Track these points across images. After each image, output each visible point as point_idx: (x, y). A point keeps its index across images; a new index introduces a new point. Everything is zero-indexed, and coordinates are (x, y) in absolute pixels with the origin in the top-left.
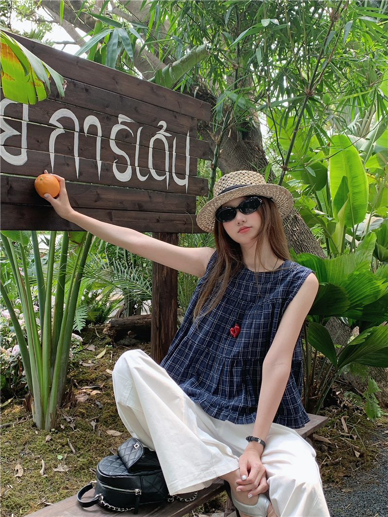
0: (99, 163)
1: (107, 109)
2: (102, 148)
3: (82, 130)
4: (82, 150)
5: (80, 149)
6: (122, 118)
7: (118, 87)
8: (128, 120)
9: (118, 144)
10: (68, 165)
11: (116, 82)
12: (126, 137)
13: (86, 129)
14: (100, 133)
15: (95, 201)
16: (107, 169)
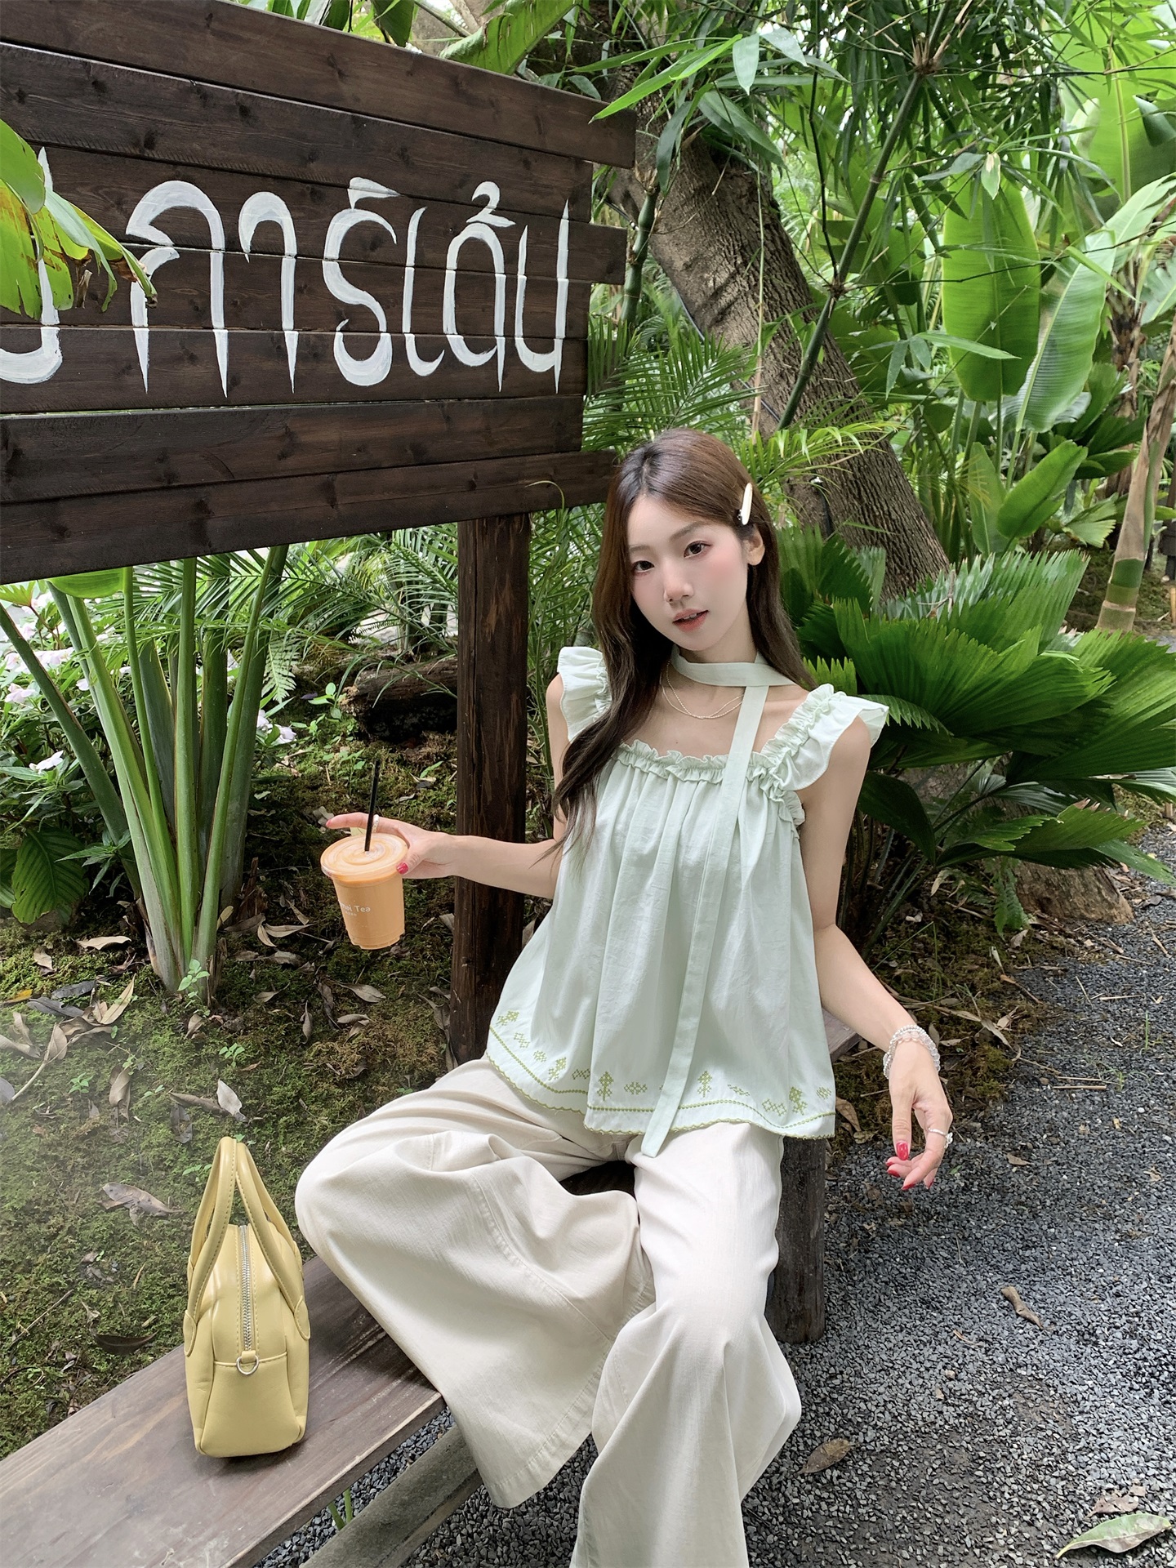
0: (292, 339)
1: (312, 165)
2: (298, 290)
3: (232, 242)
4: (235, 304)
5: (229, 303)
6: (360, 188)
7: (347, 89)
8: (380, 191)
9: (351, 274)
10: (193, 358)
11: (340, 73)
12: (374, 247)
13: (246, 232)
14: (291, 244)
15: (283, 456)
16: (315, 355)
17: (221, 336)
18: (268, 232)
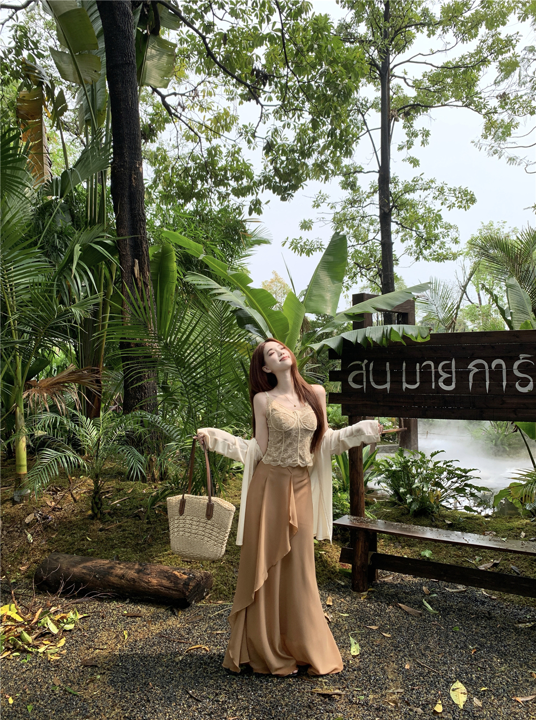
0: (504, 384)
1: (510, 353)
2: (507, 375)
3: (490, 367)
5: (490, 378)
6: (522, 356)
7: (517, 339)
8: (529, 356)
9: (519, 371)
10: (481, 387)
11: (518, 337)
12: (527, 366)
13: (493, 366)
14: (504, 366)
15: (502, 404)
16: (511, 387)
17: (487, 383)
18: (499, 366)
